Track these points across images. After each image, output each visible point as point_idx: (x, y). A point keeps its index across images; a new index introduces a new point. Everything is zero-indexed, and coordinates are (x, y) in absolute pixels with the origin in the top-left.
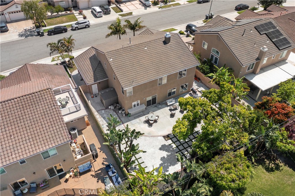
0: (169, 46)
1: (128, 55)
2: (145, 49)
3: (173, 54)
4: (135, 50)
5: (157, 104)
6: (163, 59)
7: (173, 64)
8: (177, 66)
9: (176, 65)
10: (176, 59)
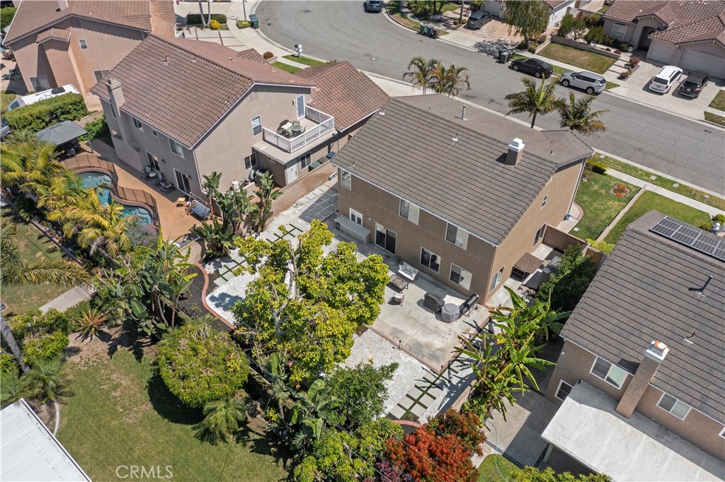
0: (501, 169)
1: (412, 127)
2: (454, 139)
3: (481, 186)
4: (437, 128)
5: (396, 257)
6: (451, 177)
7: (452, 198)
8: (451, 208)
9: (455, 205)
10: (472, 197)
